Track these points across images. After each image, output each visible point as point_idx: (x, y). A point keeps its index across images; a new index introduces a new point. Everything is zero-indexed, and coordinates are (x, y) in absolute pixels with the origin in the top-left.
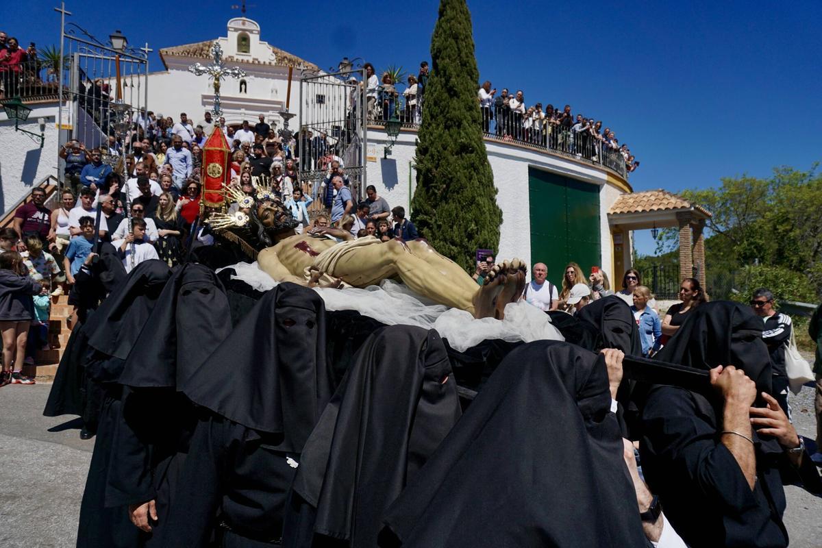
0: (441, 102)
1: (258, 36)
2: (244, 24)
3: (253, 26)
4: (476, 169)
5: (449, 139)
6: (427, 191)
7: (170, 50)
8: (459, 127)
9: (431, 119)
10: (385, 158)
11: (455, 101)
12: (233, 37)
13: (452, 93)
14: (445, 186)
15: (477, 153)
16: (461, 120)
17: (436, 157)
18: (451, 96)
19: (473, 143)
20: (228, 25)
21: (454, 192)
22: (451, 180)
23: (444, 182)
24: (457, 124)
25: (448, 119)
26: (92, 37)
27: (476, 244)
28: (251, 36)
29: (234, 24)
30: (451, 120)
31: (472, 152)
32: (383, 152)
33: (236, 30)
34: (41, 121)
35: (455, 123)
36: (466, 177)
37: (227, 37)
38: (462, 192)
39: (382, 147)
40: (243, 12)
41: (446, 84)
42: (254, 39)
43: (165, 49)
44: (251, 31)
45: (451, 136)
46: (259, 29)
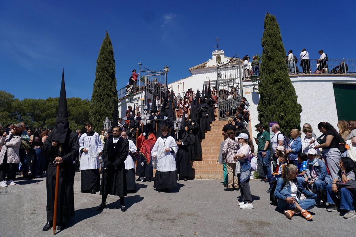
0: (265, 64)
1: (224, 55)
2: (218, 52)
3: (221, 52)
4: (283, 89)
5: (269, 78)
6: (262, 102)
7: (192, 68)
8: (274, 72)
9: (263, 72)
10: (254, 91)
11: (271, 62)
12: (214, 58)
13: (270, 59)
14: (268, 98)
15: (283, 81)
16: (275, 69)
17: (264, 87)
18: (270, 60)
19: (281, 77)
20: (212, 54)
21: (273, 100)
22: (270, 95)
24: (273, 71)
25: (269, 70)
26: (148, 70)
27: (284, 122)
28: (221, 56)
29: (215, 53)
31: (280, 82)
32: (253, 89)
33: (215, 55)
35: (272, 71)
36: (278, 93)
37: (212, 58)
38: (277, 99)
39: (252, 87)
40: (218, 48)
41: (267, 56)
42: (222, 57)
43: (191, 68)
44: (221, 54)
45: (271, 77)
46: (224, 52)
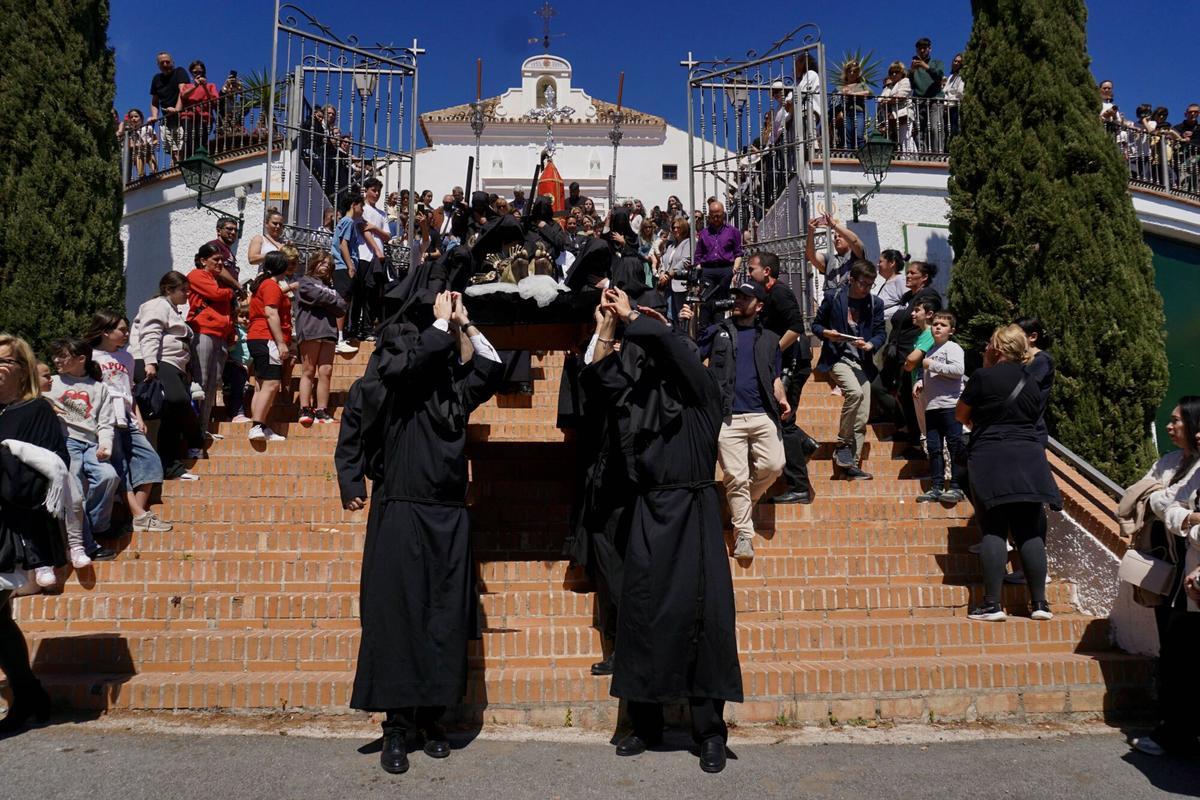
0: (1009, 73)
1: (569, 80)
2: (546, 64)
3: (561, 66)
4: (1105, 206)
5: (1039, 147)
6: (992, 264)
7: (435, 115)
8: (1059, 118)
9: (988, 114)
10: (856, 220)
11: (1044, 67)
12: (530, 85)
13: (1037, 50)
14: (1037, 246)
15: (1108, 171)
16: (1064, 104)
17: (1009, 189)
18: (1035, 59)
19: (1096, 148)
20: (523, 68)
21: (1060, 258)
22: (1053, 231)
23: (1036, 238)
24: (1054, 113)
25: (1033, 105)
26: (324, 30)
27: (1125, 369)
28: (558, 81)
29: (532, 65)
30: (1041, 104)
31: (1094, 169)
32: (851, 209)
33: (534, 74)
34: (240, 192)
35: (1048, 113)
36: (1086, 224)
37: (521, 86)
38: (1081, 255)
39: (848, 199)
40: (547, 46)
41: (1020, 36)
42: (563, 85)
43: (429, 114)
44: (558, 74)
45: (1042, 140)
46: (570, 70)
